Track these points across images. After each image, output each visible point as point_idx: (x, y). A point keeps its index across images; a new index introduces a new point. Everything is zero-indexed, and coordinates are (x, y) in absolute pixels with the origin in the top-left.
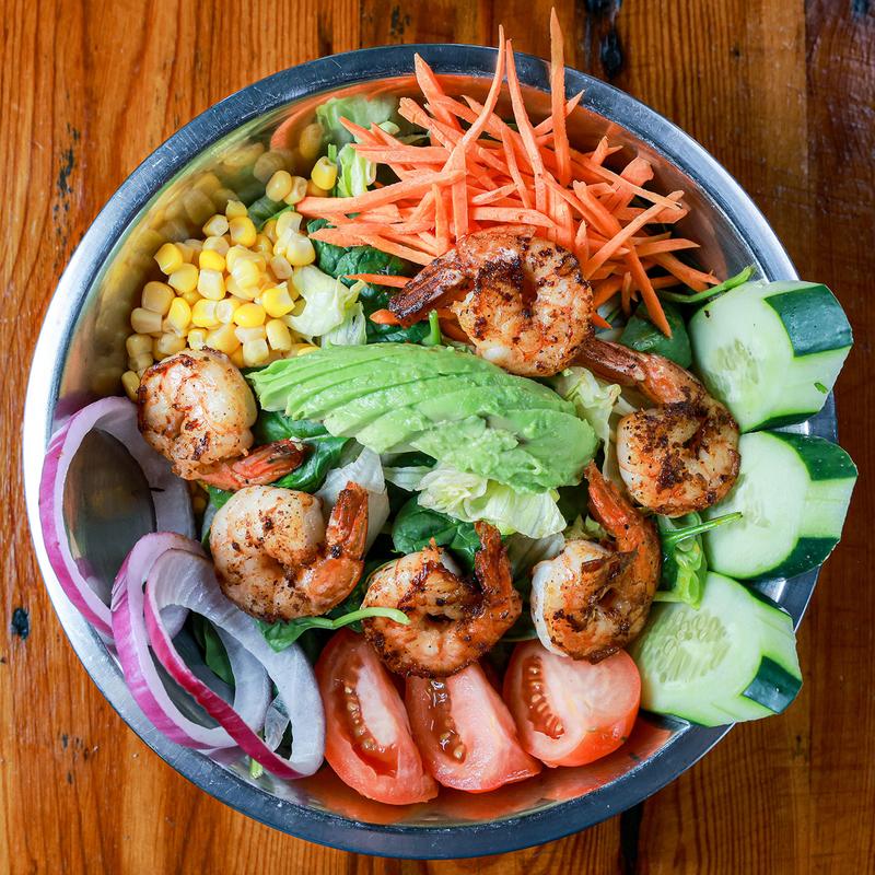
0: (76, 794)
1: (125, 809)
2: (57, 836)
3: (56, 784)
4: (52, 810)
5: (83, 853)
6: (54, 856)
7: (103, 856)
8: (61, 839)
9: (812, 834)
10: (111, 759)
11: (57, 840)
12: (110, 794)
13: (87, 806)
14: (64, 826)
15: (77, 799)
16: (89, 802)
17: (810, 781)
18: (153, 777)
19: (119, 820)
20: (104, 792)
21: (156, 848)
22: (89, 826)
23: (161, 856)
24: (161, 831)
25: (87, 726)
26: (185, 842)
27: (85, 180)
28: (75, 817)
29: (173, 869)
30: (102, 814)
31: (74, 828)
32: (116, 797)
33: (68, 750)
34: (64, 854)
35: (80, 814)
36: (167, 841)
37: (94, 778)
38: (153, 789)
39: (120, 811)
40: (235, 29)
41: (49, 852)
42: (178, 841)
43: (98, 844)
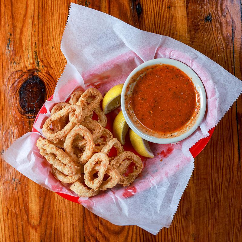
0: (17, 192)
1: (29, 196)
2: (13, 203)
3: (13, 190)
4: (12, 197)
5: (20, 207)
6: (13, 208)
7: (24, 207)
8: (14, 203)
9: (195, 196)
10: (25, 184)
11: (13, 204)
12: (26, 192)
13: (20, 195)
14: (15, 200)
15: (18, 194)
16: (20, 194)
17: (194, 183)
18: (36, 188)
19: (28, 198)
20: (24, 192)
21: (37, 205)
22: (21, 200)
23: (38, 207)
24: (38, 200)
25: (19, 176)
26: (44, 203)
27: (13, 45)
28: (17, 198)
29: (41, 210)
30: (24, 197)
31: (17, 201)
32: (27, 193)
33: (15, 182)
34: (15, 207)
35: (18, 197)
36: (39, 203)
37: (22, 189)
38: (36, 190)
39: (28, 196)
40: (48, 7)
41: (12, 207)
42: (42, 203)
43: (23, 204)
